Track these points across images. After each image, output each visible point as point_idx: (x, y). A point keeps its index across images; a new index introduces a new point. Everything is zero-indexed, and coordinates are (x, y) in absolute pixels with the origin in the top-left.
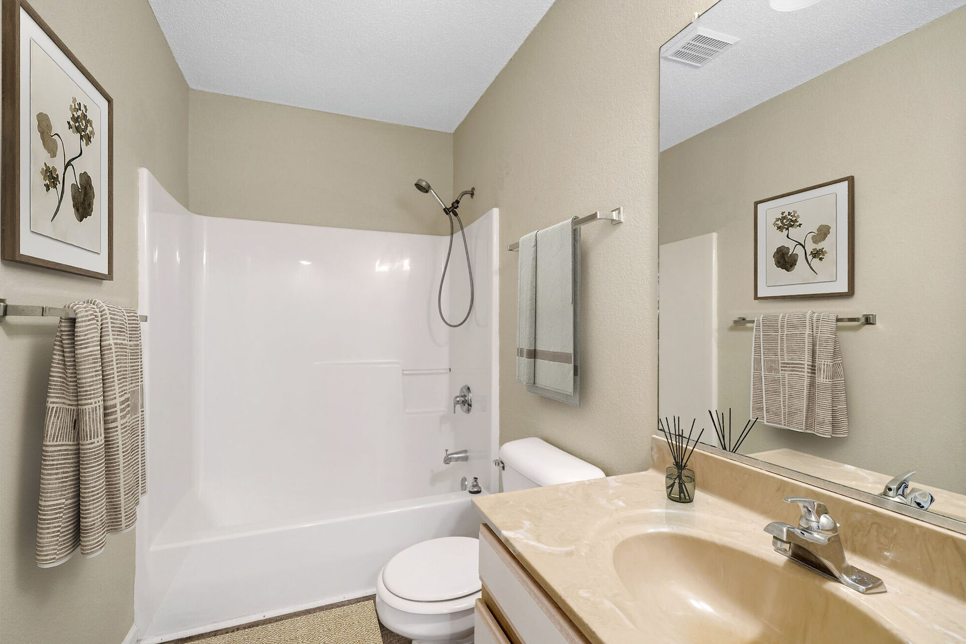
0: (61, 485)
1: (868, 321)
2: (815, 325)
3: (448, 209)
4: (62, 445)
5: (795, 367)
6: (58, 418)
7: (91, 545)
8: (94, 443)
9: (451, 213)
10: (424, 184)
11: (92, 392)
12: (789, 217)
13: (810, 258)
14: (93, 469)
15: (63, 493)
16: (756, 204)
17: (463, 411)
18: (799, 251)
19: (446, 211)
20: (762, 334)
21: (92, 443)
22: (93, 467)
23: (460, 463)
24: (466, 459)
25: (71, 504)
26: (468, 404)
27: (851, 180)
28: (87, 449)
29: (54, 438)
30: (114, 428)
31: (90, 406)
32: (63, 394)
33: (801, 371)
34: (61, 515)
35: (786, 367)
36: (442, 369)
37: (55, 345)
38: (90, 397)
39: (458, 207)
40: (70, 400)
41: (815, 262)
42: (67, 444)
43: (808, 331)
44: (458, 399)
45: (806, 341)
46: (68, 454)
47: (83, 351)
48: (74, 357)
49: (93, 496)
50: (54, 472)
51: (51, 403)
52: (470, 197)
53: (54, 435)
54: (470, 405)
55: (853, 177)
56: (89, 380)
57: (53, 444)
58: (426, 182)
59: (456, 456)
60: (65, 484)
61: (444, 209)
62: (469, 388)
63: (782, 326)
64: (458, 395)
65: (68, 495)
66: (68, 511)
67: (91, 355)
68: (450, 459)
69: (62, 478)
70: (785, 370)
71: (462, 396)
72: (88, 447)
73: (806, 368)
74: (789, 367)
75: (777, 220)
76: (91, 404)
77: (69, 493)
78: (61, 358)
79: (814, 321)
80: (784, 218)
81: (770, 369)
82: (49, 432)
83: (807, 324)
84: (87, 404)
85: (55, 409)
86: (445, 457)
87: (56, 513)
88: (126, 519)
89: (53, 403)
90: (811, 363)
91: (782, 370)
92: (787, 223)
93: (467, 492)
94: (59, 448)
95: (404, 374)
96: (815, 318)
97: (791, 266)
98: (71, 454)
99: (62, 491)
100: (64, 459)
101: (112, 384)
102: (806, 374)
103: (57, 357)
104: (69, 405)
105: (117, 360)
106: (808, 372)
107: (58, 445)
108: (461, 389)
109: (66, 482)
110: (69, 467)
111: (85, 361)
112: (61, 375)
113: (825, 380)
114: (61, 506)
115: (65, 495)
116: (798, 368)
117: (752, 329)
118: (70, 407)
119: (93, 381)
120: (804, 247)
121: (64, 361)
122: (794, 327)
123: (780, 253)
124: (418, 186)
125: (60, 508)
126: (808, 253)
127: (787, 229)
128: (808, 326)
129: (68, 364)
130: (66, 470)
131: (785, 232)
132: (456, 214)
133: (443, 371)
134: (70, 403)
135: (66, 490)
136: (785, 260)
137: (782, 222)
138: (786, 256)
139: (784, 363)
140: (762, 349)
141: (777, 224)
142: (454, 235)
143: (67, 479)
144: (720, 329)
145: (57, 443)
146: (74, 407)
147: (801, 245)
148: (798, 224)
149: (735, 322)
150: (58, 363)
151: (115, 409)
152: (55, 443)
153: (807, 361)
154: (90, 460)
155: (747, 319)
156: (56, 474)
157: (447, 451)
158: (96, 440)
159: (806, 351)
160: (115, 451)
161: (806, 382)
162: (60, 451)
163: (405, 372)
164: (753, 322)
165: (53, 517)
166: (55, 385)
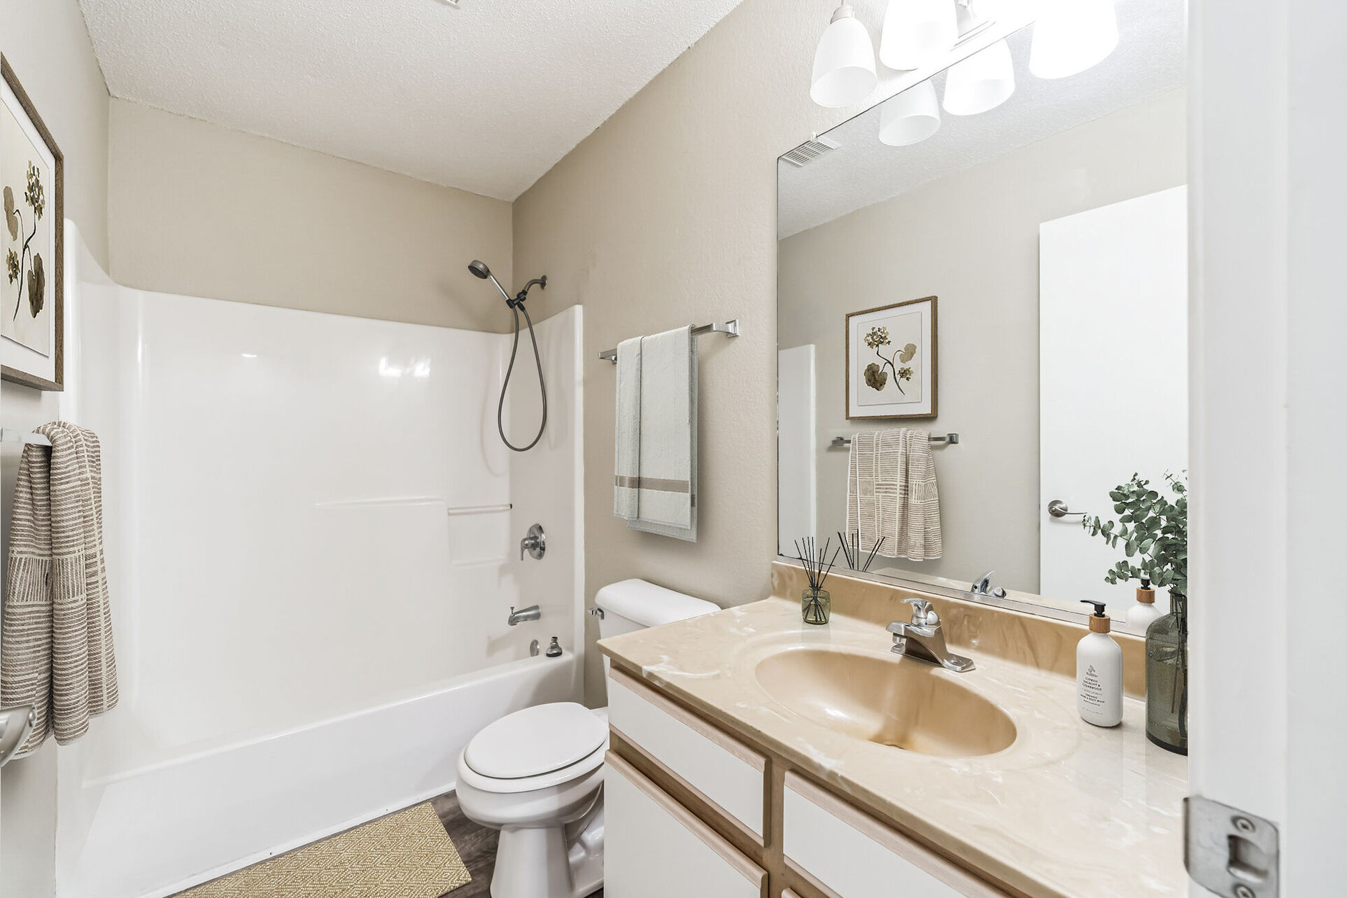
0: (33, 655)
1: (952, 440)
2: (908, 443)
3: (513, 301)
4: (33, 606)
5: (886, 488)
6: (27, 572)
7: (74, 728)
8: (77, 601)
9: (516, 306)
10: (481, 267)
11: (75, 538)
12: (879, 333)
13: (898, 377)
14: (77, 633)
15: (35, 665)
16: (848, 316)
17: (533, 557)
18: (888, 369)
19: (510, 303)
20: (857, 452)
21: (75, 601)
22: (76, 631)
23: (529, 622)
24: (537, 616)
25: (44, 679)
26: (541, 548)
27: (934, 300)
28: (68, 609)
29: (23, 596)
30: (94, 583)
31: (72, 555)
32: (32, 541)
33: (893, 493)
34: (34, 692)
35: (880, 488)
36: (500, 506)
37: (19, 480)
38: (72, 543)
39: (525, 299)
40: (40, 549)
41: (903, 381)
42: (39, 604)
43: (901, 450)
44: (527, 542)
45: (899, 460)
46: (39, 617)
47: (63, 487)
48: (49, 494)
49: (76, 667)
50: (25, 639)
51: (18, 552)
52: (540, 288)
53: (24, 593)
54: (543, 549)
55: (936, 298)
56: (71, 523)
57: (22, 604)
58: (484, 265)
59: (524, 614)
60: (38, 654)
61: (508, 301)
62: (540, 528)
63: (877, 444)
64: (526, 537)
65: (41, 668)
66: (41, 687)
67: (73, 492)
68: (518, 618)
69: (34, 647)
70: (879, 492)
71: (531, 539)
72: (70, 606)
73: (898, 489)
74: (883, 489)
75: (868, 335)
76: (75, 552)
77: (41, 666)
78: (29, 496)
79: (908, 438)
80: (874, 334)
81: (865, 492)
82: (17, 589)
83: (901, 442)
84: (69, 553)
85: (23, 560)
86: (510, 617)
87: (28, 691)
88: (108, 698)
89: (21, 552)
90: (904, 484)
91: (876, 492)
92: (877, 339)
93: (542, 656)
94: (30, 609)
95: (450, 514)
96: (908, 436)
97: (881, 385)
98: (43, 617)
99: (34, 663)
100: (36, 623)
101: (91, 528)
102: (898, 496)
103: (24, 495)
104: (40, 555)
105: (95, 497)
106: (901, 494)
107: (29, 606)
108: (530, 529)
109: (39, 651)
110: (42, 633)
111: (66, 499)
112: (28, 517)
113: (916, 501)
114: (33, 682)
115: (37, 668)
116: (891, 489)
117: (848, 449)
118: (41, 558)
119: (76, 524)
120: (893, 366)
121: (32, 499)
122: (888, 445)
123: (871, 371)
124: (473, 269)
125: (32, 684)
126: (897, 372)
127: (877, 346)
128: (901, 444)
129: (39, 503)
130: (38, 637)
131: (875, 349)
132: (522, 308)
133: (501, 508)
134: (41, 552)
135: (38, 662)
136: (875, 378)
137: (872, 338)
138: (876, 375)
139: (878, 485)
140: (857, 470)
141: (867, 340)
142: (520, 332)
143: (40, 648)
144: (818, 451)
145: (28, 603)
146: (46, 558)
147: (890, 363)
148: (887, 341)
149: (834, 442)
150: (25, 503)
151: (95, 560)
152: (24, 603)
153: (899, 481)
154: (72, 622)
155: (845, 439)
156: (28, 641)
157: (512, 608)
158: (79, 597)
159: (899, 471)
160: (95, 612)
161: (898, 504)
162: (30, 612)
163: (450, 512)
164: (849, 442)
165: (25, 695)
166: (23, 531)
